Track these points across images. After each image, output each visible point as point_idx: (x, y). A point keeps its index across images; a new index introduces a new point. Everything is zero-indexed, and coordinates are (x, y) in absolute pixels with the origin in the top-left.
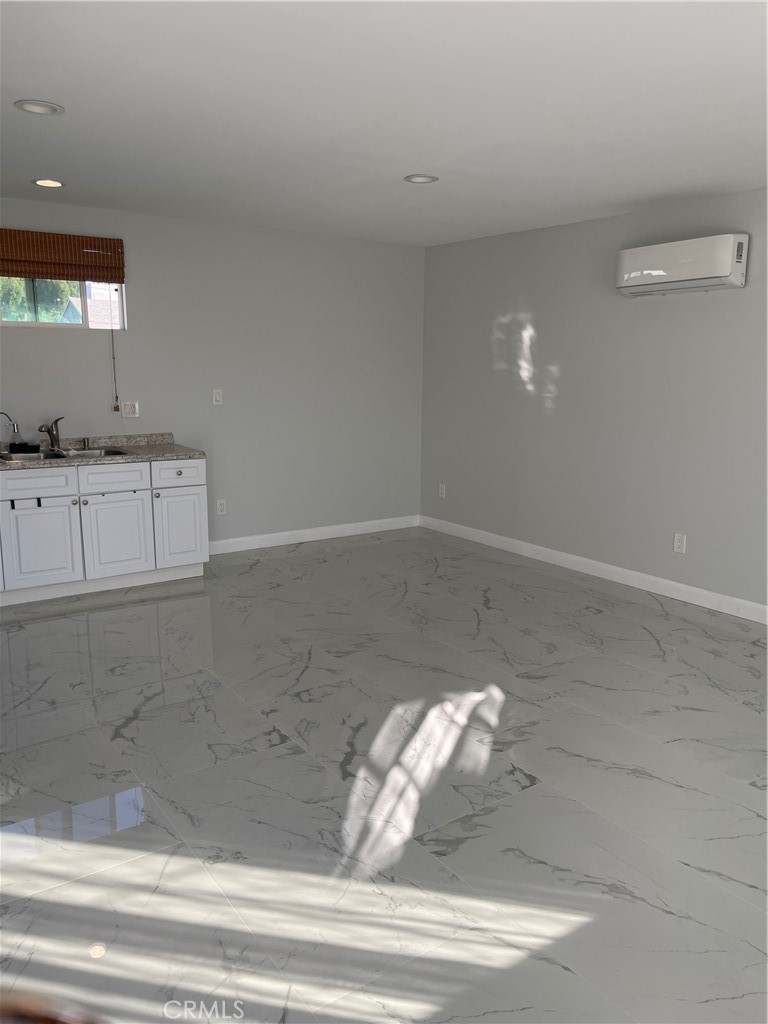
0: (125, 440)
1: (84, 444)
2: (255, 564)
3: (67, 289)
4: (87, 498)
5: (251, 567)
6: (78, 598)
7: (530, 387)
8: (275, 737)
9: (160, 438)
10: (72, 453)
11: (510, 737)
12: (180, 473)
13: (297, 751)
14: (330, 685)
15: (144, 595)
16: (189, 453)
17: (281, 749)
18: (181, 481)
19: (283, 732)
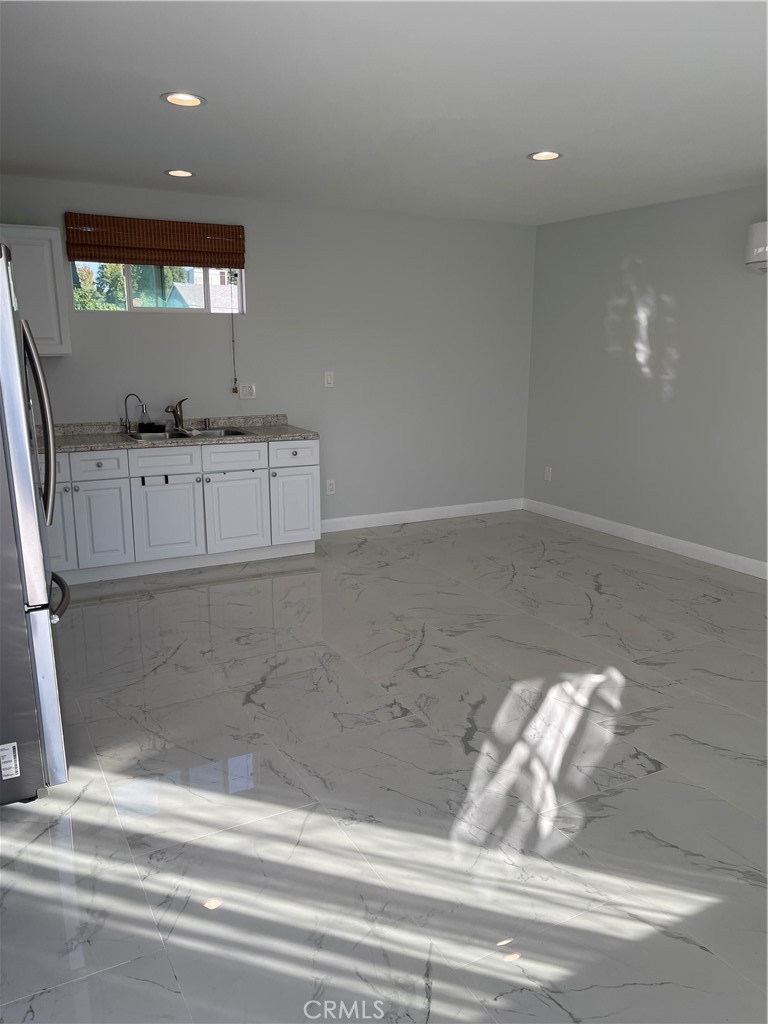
0: (242, 420)
1: (205, 424)
2: (362, 543)
3: (170, 275)
4: (209, 476)
5: (360, 545)
6: (200, 571)
7: (646, 370)
8: (396, 710)
9: (275, 419)
10: (195, 432)
11: (632, 722)
12: (295, 454)
13: (419, 724)
14: (445, 663)
15: (262, 569)
16: (304, 435)
17: (403, 722)
18: (295, 461)
19: (404, 706)
